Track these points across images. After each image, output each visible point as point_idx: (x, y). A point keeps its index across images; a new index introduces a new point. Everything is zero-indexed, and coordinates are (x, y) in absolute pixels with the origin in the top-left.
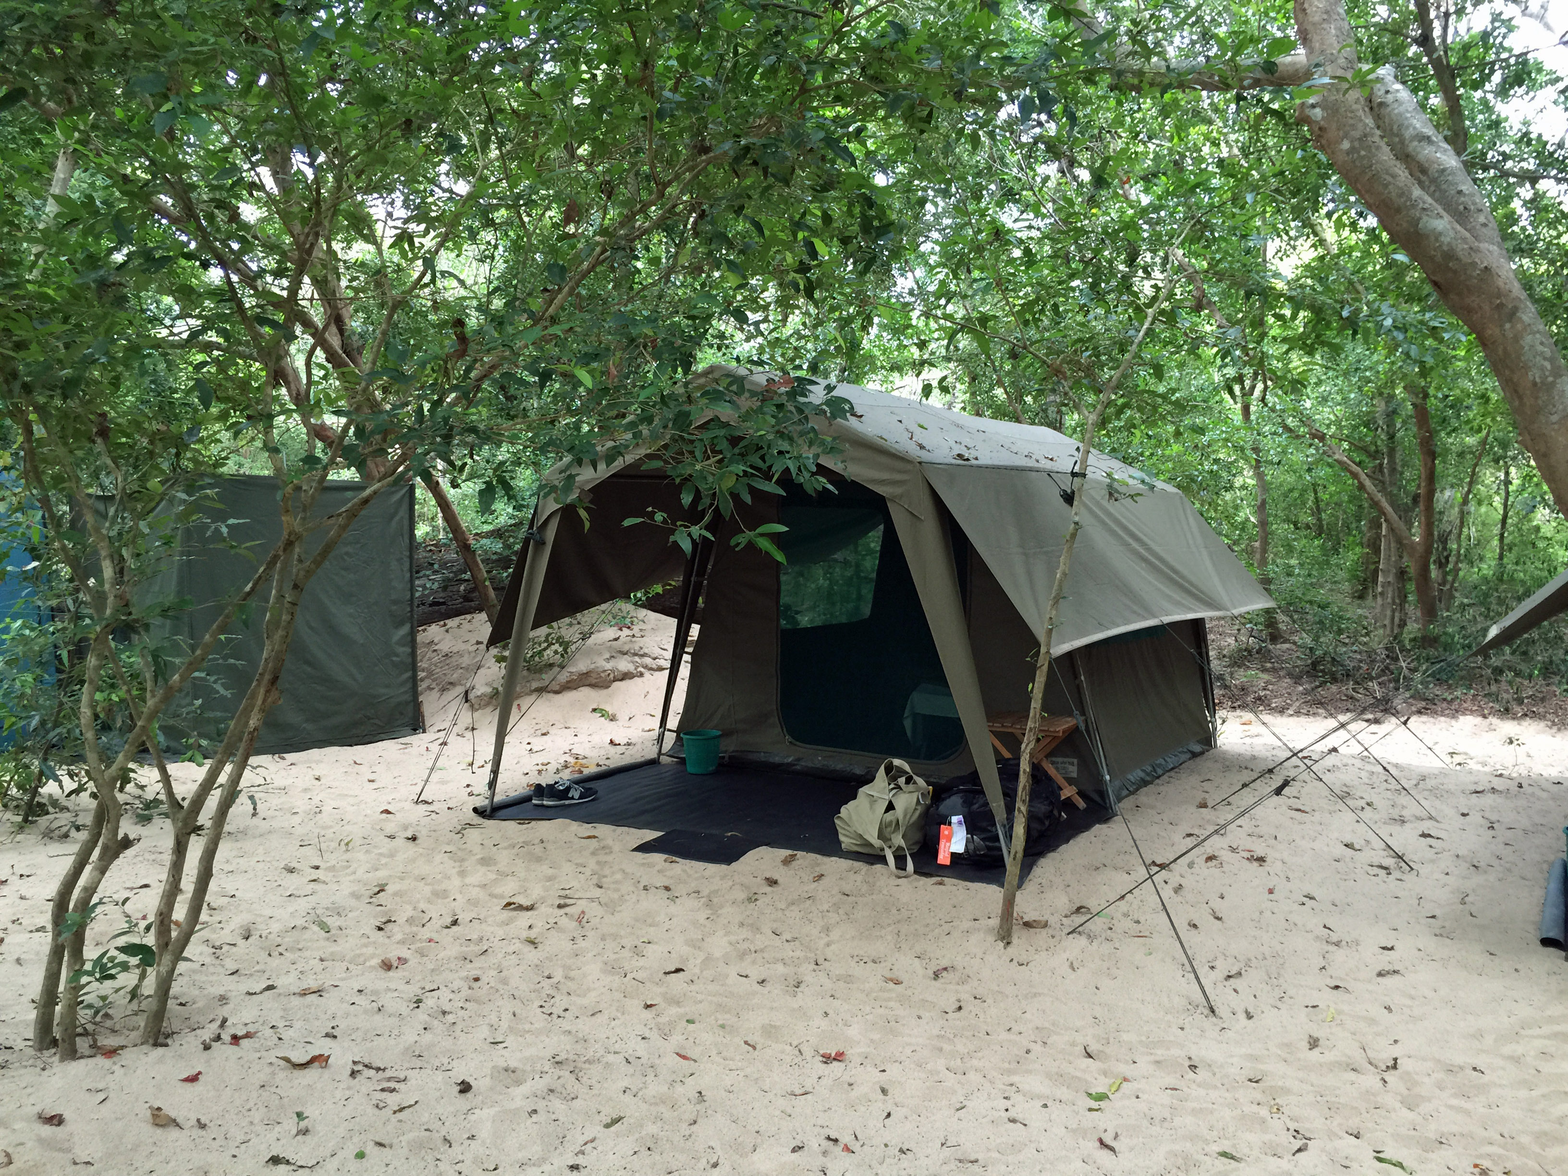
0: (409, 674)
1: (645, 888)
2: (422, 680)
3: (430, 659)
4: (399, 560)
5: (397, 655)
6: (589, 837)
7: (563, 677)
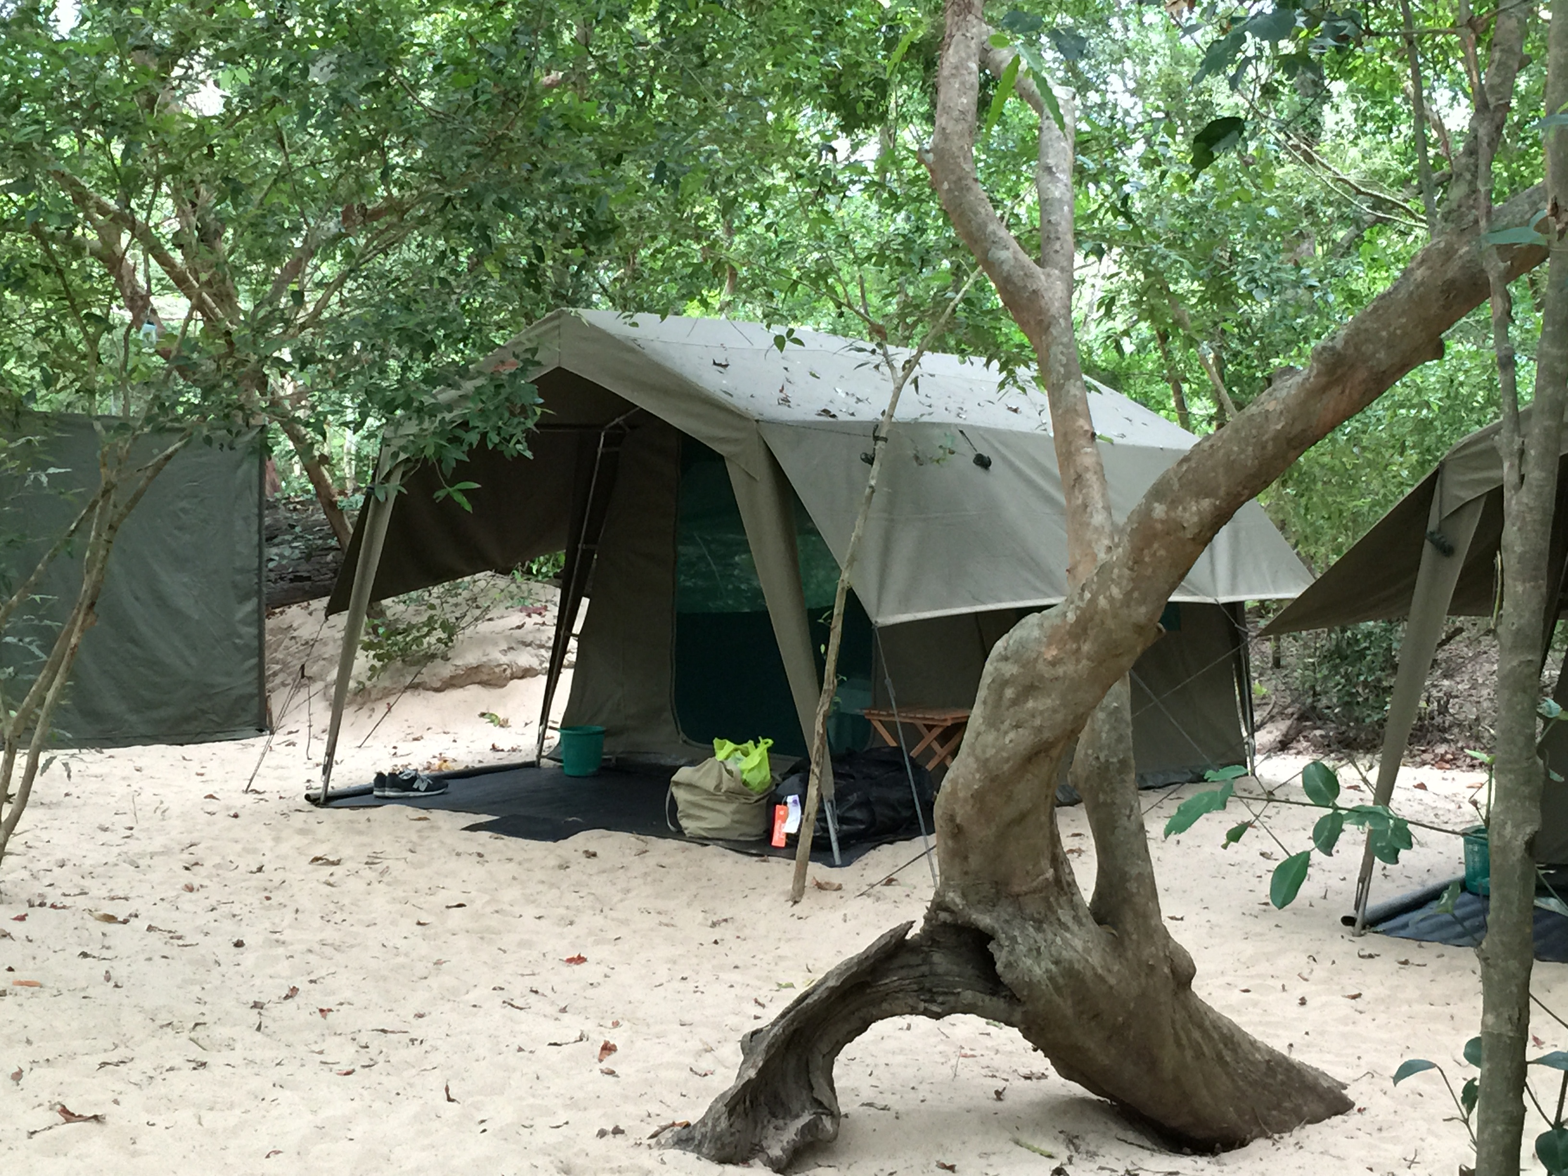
0: (254, 661)
1: (458, 854)
2: (275, 674)
3: (287, 648)
4: (246, 519)
5: (240, 637)
6: (420, 819)
7: (446, 671)
